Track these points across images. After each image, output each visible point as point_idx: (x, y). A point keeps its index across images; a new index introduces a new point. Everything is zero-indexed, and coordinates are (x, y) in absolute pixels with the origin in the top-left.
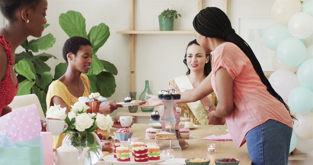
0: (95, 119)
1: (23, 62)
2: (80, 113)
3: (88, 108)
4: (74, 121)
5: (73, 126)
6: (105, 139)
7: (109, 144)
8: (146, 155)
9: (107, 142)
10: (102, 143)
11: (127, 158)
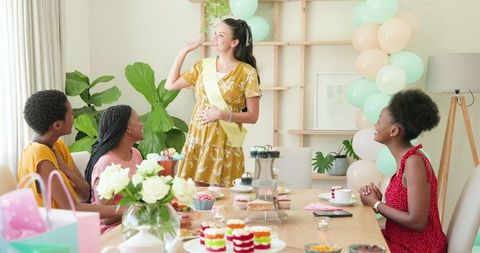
0: (171, 185)
1: (83, 117)
2: (149, 175)
3: (162, 168)
4: (140, 187)
5: (139, 195)
6: (181, 211)
7: (187, 217)
8: (251, 243)
9: (186, 214)
10: (178, 217)
11: (222, 247)
